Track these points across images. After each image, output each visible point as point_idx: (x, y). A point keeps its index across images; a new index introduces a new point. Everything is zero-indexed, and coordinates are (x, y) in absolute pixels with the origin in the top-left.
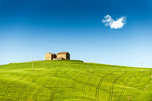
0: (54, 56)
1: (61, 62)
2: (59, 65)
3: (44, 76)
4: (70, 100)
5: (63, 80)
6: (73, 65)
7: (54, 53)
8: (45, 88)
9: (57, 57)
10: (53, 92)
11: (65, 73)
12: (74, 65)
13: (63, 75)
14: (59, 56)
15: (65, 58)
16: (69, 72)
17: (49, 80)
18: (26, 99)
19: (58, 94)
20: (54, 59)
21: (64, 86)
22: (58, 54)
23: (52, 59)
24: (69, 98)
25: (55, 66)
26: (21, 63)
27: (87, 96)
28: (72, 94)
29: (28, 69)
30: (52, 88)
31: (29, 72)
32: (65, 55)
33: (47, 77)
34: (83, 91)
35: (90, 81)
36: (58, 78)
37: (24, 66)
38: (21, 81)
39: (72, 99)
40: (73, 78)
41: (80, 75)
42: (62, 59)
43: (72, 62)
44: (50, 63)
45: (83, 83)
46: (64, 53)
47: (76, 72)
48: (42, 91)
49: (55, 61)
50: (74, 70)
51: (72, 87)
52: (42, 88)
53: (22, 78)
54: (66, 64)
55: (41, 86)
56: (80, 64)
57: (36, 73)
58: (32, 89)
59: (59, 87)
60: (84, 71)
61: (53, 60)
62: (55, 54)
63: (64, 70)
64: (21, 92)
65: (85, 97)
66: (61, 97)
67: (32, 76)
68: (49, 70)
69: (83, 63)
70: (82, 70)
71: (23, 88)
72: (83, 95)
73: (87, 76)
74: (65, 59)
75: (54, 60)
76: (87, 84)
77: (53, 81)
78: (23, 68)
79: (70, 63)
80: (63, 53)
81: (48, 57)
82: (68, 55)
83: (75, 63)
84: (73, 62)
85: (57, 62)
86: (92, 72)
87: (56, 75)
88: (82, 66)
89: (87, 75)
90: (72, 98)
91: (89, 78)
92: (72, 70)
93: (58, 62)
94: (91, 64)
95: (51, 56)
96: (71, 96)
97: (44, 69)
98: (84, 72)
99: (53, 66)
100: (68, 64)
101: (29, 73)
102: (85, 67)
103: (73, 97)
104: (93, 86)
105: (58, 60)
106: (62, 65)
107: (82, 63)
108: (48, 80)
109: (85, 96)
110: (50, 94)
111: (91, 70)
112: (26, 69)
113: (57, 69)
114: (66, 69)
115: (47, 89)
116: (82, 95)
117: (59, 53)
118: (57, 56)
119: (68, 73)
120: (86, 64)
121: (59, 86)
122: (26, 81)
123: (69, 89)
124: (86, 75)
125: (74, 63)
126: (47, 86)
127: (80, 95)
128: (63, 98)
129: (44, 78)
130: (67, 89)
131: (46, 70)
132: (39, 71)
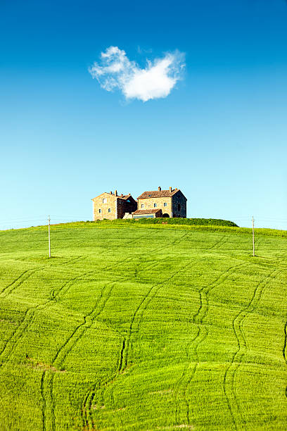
0: (127, 205)
1: (153, 226)
2: (147, 238)
3: (92, 280)
4: (187, 365)
5: (163, 291)
6: (199, 238)
7: (127, 194)
8: (96, 324)
9: (140, 208)
10: (127, 338)
11: (169, 267)
12: (201, 235)
13: (163, 276)
14: (145, 205)
15: (168, 210)
16: (185, 263)
17: (109, 295)
18: (25, 363)
19: (145, 345)
20: (127, 216)
21: (165, 315)
22: (141, 198)
23: (120, 216)
24: (185, 360)
25: (132, 242)
26: (5, 229)
27: (251, 352)
28: (197, 346)
29: (32, 252)
30: (121, 322)
31: (36, 265)
32: (169, 201)
33: (102, 283)
34: (236, 331)
35: (263, 297)
36: (142, 286)
37: (17, 242)
38: (9, 297)
39: (195, 363)
40: (201, 284)
41: (225, 275)
42: (159, 213)
43: (194, 226)
44: (112, 229)
45: (237, 303)
46: (165, 194)
47: (211, 263)
48: (86, 333)
49: (134, 221)
50: (202, 255)
51: (197, 318)
52: (87, 324)
53: (10, 288)
54: (173, 234)
55: (80, 315)
56: (223, 234)
57: (61, 268)
58: (48, 327)
59: (148, 320)
60: (239, 259)
61: (124, 218)
62: (131, 198)
63: (164, 257)
64: (6, 337)
65: (243, 355)
66: (157, 355)
67: (48, 280)
68: (110, 257)
69: (235, 228)
70: (233, 255)
71: (17, 323)
72: (237, 348)
73: (251, 278)
74: (167, 215)
75: (128, 220)
76: (249, 307)
77: (126, 297)
78: (13, 249)
79: (186, 230)
80: (159, 194)
81: (105, 207)
82: (179, 201)
83: (207, 229)
84: (198, 226)
85: (139, 225)
86: (268, 264)
87: (136, 275)
88: (230, 240)
89: (251, 274)
90: (195, 357)
91: (256, 284)
92: (195, 254)
93: (144, 225)
94: (264, 234)
95: (118, 204)
96: (191, 351)
97: (93, 254)
98: (238, 261)
99: (125, 240)
100: (179, 235)
101: (38, 269)
102: (243, 245)
103: (200, 356)
104: (274, 315)
105: (144, 221)
106: (159, 238)
107: (232, 228)
108: (106, 291)
109: (242, 350)
110: (114, 346)
111: (265, 254)
112: (25, 254)
113: (138, 251)
114: (174, 252)
115: (104, 326)
116: (232, 349)
117: (145, 193)
118: (139, 205)
119: (180, 265)
120: (247, 232)
121: (147, 313)
122: (27, 298)
123: (184, 325)
124: (246, 274)
125: (203, 229)
126: (104, 315)
127: (226, 349)
128: (164, 360)
129: (93, 284)
130: (178, 326)
131: (100, 257)
132: (73, 261)
